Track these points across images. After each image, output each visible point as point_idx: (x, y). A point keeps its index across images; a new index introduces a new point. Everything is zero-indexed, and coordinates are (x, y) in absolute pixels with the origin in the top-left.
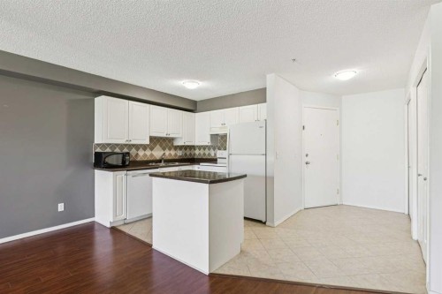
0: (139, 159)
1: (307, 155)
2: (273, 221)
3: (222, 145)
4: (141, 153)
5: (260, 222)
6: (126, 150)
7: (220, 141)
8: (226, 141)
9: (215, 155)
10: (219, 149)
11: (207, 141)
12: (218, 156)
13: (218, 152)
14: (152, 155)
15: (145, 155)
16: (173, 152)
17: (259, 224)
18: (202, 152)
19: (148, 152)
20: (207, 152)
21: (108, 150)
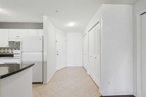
1: (57, 52)
2: (46, 81)
3: (17, 47)
5: (40, 83)
7: (16, 45)
8: (19, 45)
9: (12, 52)
10: (15, 49)
11: (6, 45)
12: (14, 53)
13: (14, 51)
17: (39, 84)
18: (2, 51)
20: (6, 51)
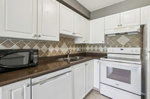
0: (49, 55)
3: (110, 43)
4: (51, 49)
6: (36, 47)
10: (108, 46)
11: (101, 40)
12: (108, 52)
13: (108, 49)
14: (60, 51)
15: (55, 51)
16: (74, 49)
18: (92, 48)
19: (57, 49)
21: (15, 47)
